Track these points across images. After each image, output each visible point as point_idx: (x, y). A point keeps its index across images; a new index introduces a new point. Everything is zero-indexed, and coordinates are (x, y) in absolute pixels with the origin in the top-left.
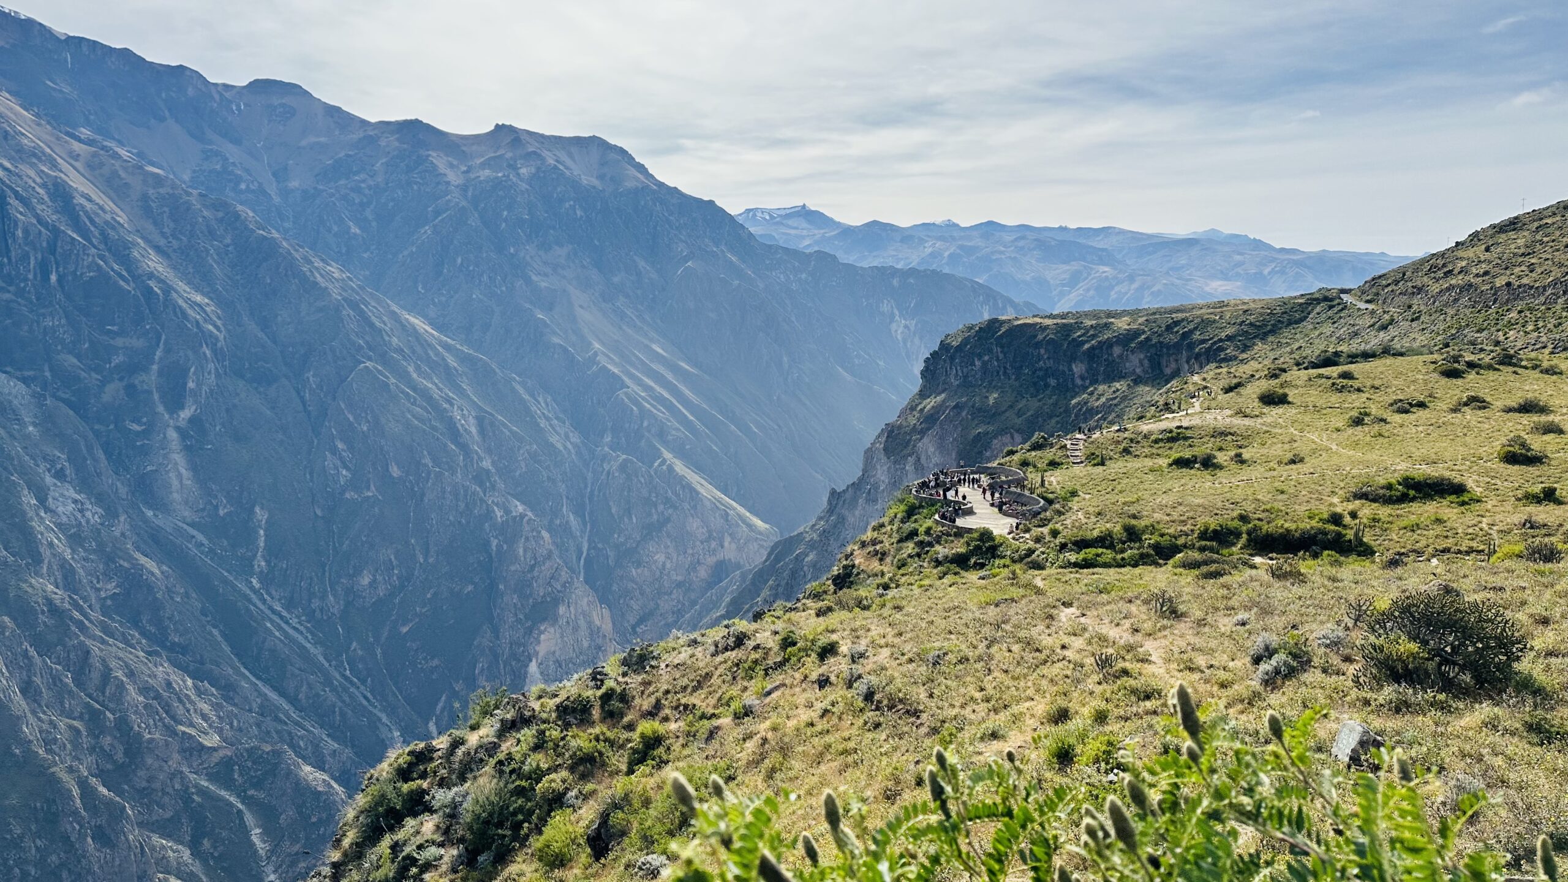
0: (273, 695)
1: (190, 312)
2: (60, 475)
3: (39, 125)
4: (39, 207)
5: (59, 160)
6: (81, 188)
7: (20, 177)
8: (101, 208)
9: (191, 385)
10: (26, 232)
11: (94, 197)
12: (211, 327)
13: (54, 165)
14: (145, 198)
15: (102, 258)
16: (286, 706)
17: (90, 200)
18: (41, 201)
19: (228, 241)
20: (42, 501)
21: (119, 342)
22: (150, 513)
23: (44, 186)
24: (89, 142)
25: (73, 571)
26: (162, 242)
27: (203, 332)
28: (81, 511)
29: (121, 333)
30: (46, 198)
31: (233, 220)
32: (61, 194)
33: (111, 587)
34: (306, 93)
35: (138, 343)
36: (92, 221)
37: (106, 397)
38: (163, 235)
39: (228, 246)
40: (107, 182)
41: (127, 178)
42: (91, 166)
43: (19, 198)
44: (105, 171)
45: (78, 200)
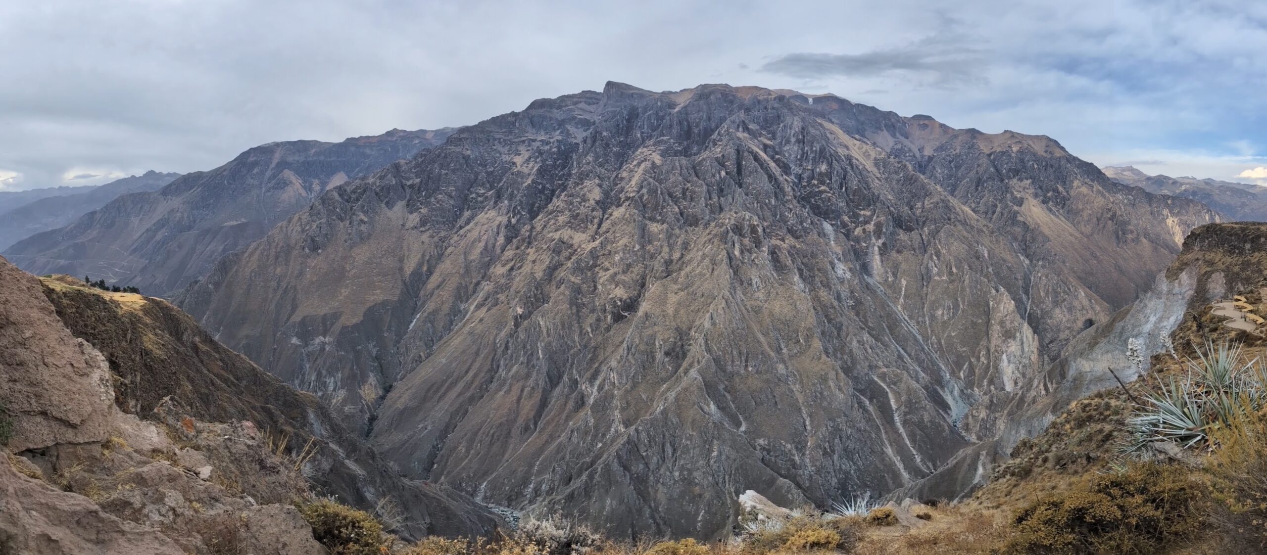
0: (902, 352)
2: (839, 260)
3: (844, 134)
5: (849, 147)
6: (855, 156)
7: (836, 152)
8: (861, 163)
9: (884, 230)
10: (837, 172)
11: (859, 159)
13: (847, 149)
14: (875, 159)
15: (860, 181)
16: (907, 356)
17: (857, 160)
18: (843, 161)
19: (901, 175)
20: (833, 268)
21: (862, 212)
22: (866, 277)
23: (844, 155)
24: (859, 140)
25: (840, 295)
26: (879, 176)
28: (845, 274)
29: (863, 209)
31: (904, 168)
32: (849, 158)
33: (851, 303)
34: (933, 119)
35: (868, 213)
36: (858, 168)
37: (856, 233)
38: (880, 173)
39: (901, 178)
40: (864, 153)
41: (871, 153)
42: (859, 148)
43: (836, 160)
44: (864, 150)
45: (854, 161)
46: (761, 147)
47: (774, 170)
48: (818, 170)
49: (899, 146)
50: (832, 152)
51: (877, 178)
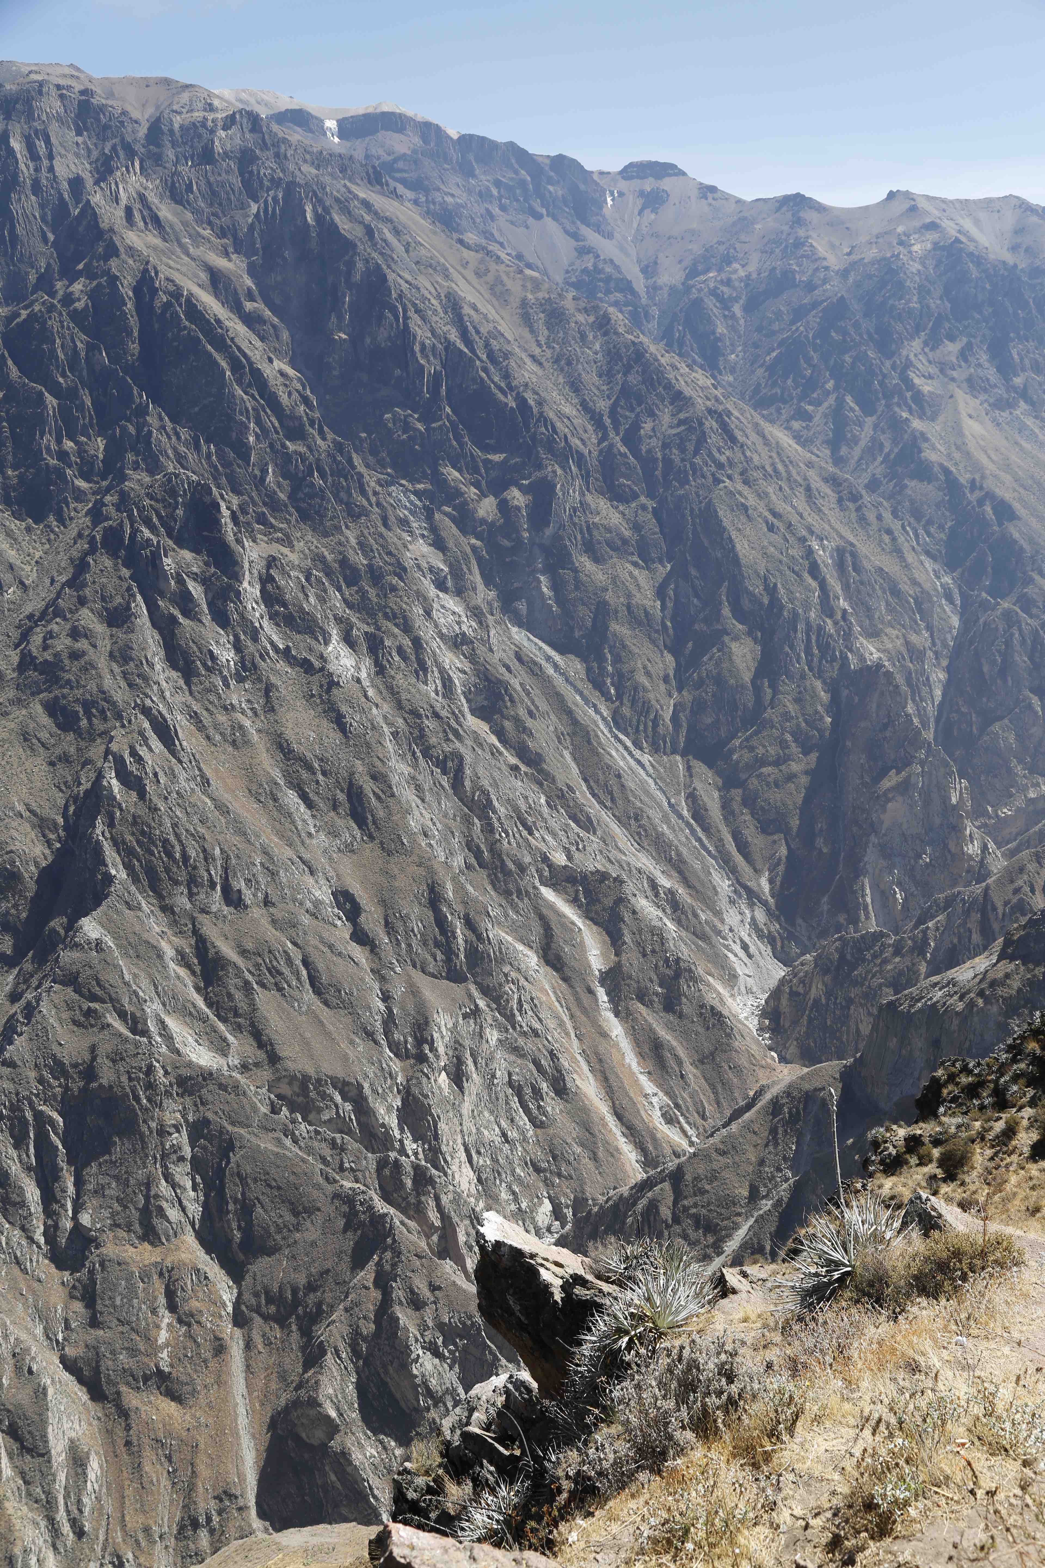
1: (558, 425)
2: (441, 585)
3: (435, 233)
4: (435, 318)
5: (451, 270)
6: (470, 298)
7: (418, 289)
8: (485, 317)
9: (557, 502)
10: (423, 345)
11: (479, 306)
12: (578, 442)
13: (447, 277)
14: (524, 303)
15: (485, 370)
17: (476, 309)
18: (436, 312)
19: (597, 346)
20: (428, 613)
21: (496, 456)
23: (438, 296)
24: (478, 249)
25: (450, 679)
26: (537, 351)
27: (570, 447)
28: (459, 623)
29: (498, 447)
30: (440, 310)
31: (603, 324)
32: (453, 305)
34: (681, 174)
35: (511, 457)
36: (478, 332)
37: (482, 512)
38: (539, 345)
39: (596, 353)
40: (492, 289)
41: (509, 284)
42: (478, 274)
43: (418, 311)
44: (490, 278)
45: (467, 310)
46: (204, 276)
47: (244, 346)
48: (368, 340)
49: (589, 262)
50: (404, 286)
51: (533, 357)
